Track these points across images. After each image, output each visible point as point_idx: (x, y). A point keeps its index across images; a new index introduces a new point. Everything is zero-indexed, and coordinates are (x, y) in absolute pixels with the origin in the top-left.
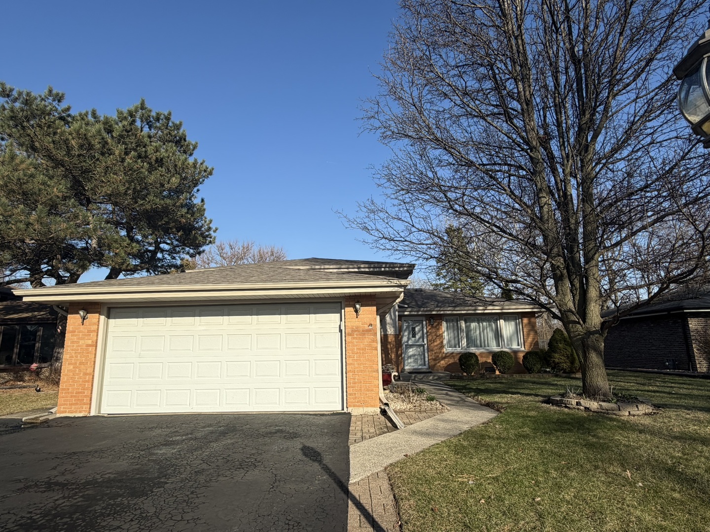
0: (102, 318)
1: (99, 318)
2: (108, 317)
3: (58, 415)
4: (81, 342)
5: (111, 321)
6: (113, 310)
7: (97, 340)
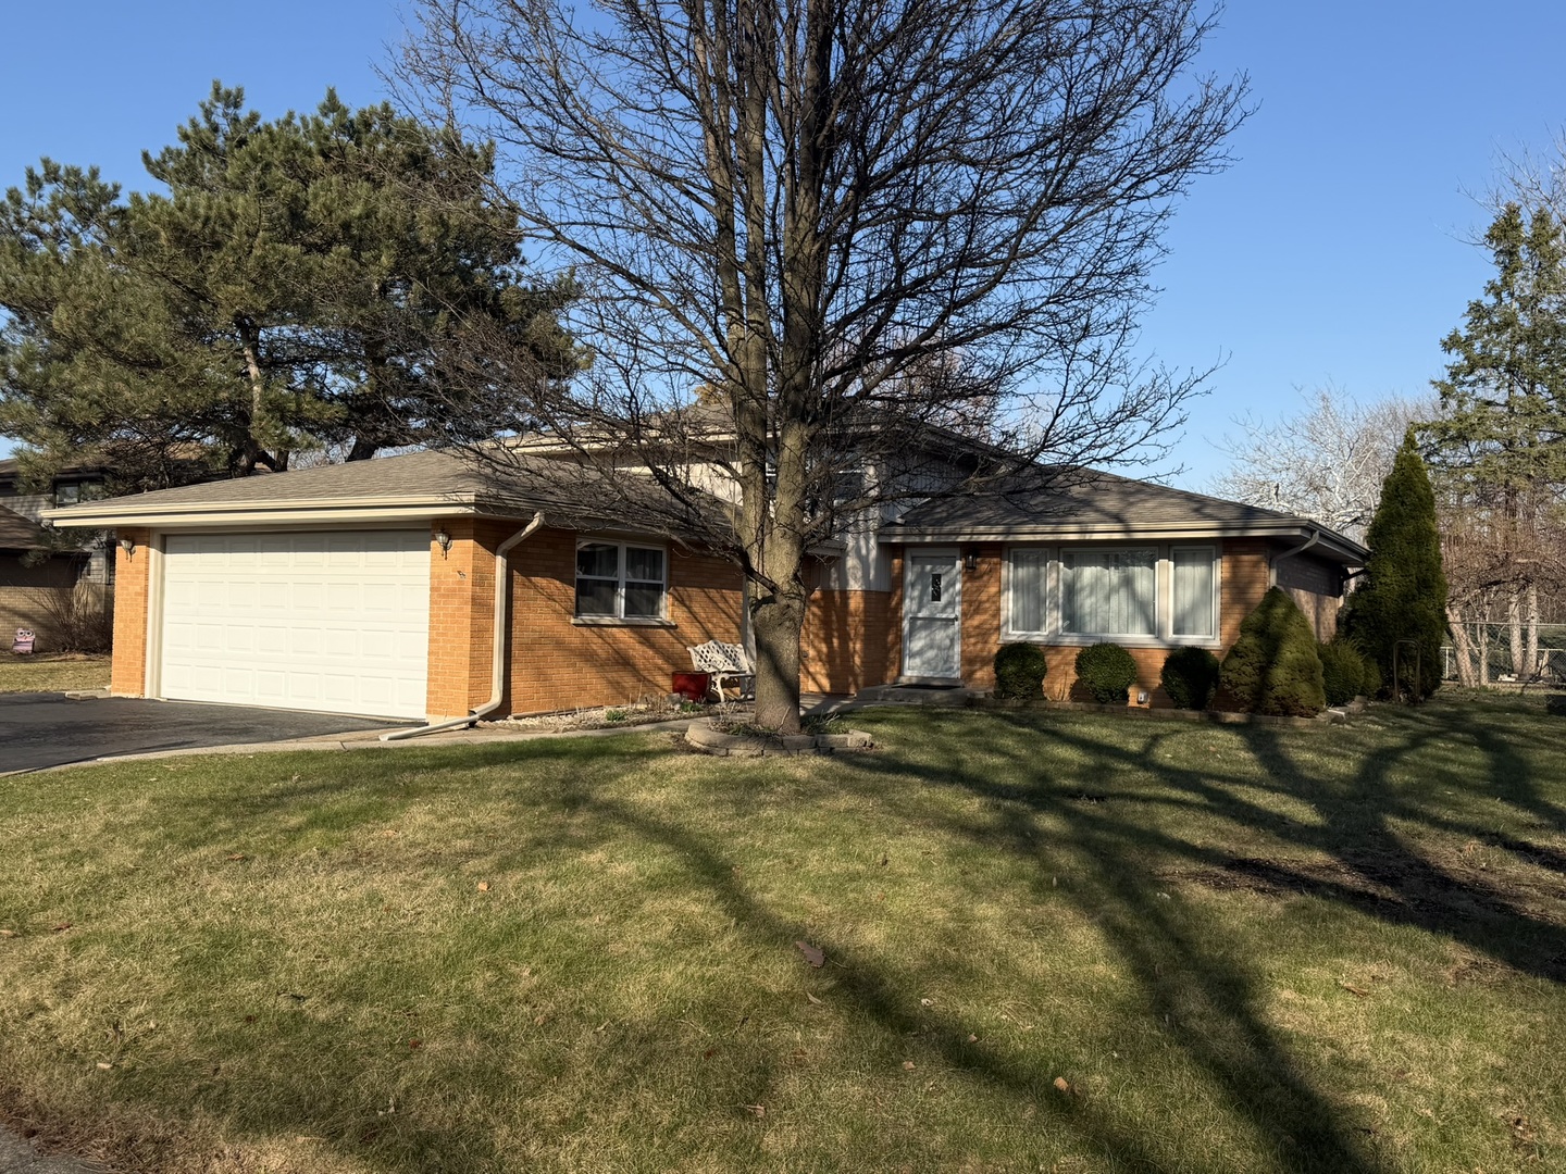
0: (153, 552)
1: (148, 552)
2: (164, 550)
3: (113, 695)
4: (131, 587)
5: (168, 556)
6: (169, 539)
7: (146, 586)
